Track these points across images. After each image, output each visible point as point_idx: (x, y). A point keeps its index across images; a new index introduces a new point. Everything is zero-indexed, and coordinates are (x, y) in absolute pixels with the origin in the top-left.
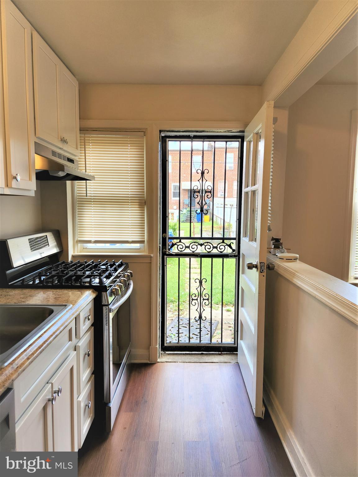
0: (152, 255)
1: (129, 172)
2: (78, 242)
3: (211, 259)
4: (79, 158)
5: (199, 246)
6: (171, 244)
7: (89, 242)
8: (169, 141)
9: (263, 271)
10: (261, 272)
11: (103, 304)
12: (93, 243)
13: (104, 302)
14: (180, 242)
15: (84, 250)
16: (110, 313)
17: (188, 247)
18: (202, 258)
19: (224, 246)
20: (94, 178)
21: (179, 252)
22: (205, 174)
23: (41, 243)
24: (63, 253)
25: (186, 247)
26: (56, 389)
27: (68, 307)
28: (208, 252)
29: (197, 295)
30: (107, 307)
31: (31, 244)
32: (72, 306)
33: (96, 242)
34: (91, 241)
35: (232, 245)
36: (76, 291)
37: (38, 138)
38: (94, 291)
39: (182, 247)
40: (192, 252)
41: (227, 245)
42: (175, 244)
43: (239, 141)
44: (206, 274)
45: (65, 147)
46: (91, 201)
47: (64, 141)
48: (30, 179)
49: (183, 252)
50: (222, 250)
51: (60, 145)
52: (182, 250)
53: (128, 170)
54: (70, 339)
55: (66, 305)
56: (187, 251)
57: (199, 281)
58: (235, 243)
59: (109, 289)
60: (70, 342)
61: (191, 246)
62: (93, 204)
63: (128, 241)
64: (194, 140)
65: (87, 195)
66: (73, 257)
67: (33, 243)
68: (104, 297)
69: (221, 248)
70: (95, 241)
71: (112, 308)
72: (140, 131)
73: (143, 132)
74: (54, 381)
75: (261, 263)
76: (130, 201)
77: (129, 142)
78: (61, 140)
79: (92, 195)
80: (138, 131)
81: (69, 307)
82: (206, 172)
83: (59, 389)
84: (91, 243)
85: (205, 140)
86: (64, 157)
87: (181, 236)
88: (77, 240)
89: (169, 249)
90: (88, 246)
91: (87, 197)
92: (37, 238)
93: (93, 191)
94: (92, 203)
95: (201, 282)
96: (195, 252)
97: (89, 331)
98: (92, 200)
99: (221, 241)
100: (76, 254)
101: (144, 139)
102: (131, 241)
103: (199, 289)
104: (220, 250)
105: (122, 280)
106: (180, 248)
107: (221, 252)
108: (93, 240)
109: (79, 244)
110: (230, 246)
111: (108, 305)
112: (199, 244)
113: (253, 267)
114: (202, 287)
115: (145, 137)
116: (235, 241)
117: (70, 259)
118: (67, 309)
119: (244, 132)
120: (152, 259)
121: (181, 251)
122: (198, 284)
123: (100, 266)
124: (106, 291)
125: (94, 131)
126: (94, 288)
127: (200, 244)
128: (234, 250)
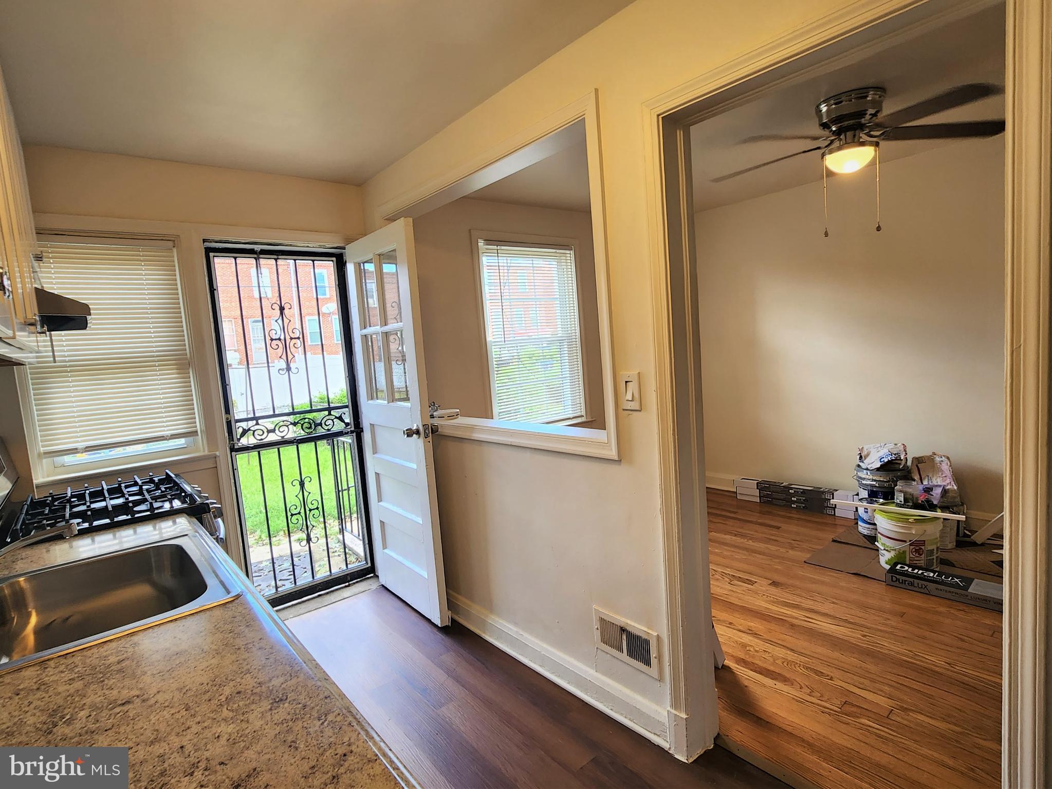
0: (217, 453)
1: (149, 311)
2: (43, 456)
3: (314, 443)
5: (291, 427)
6: (240, 430)
7: (74, 451)
8: (214, 256)
9: (427, 435)
10: (426, 438)
12: (82, 453)
14: (257, 424)
15: (58, 469)
17: (273, 431)
18: (299, 445)
19: (332, 420)
21: (258, 441)
22: (286, 311)
25: (269, 431)
28: (307, 433)
29: (298, 504)
33: (88, 449)
34: (76, 449)
35: (343, 416)
39: (261, 433)
40: (280, 438)
41: (336, 418)
42: (249, 430)
43: (333, 261)
44: (309, 468)
46: (66, 372)
49: (264, 441)
50: (330, 427)
52: (263, 437)
53: (147, 308)
56: (272, 437)
57: (300, 482)
58: (347, 414)
61: (277, 428)
62: (72, 376)
63: (163, 437)
64: (261, 256)
65: (57, 360)
66: (37, 487)
69: (327, 424)
70: (87, 447)
72: (164, 239)
73: (172, 241)
75: (424, 425)
76: (157, 364)
77: (142, 258)
79: (67, 359)
80: (160, 238)
82: (287, 307)
84: (78, 453)
85: (280, 257)
87: (257, 415)
88: (40, 453)
89: (239, 440)
90: (66, 460)
91: (55, 362)
93: (69, 351)
94: (69, 374)
95: (302, 484)
96: (285, 437)
98: (69, 369)
99: (326, 413)
100: (42, 479)
101: (173, 252)
102: (170, 435)
103: (300, 496)
104: (326, 428)
106: (258, 435)
107: (329, 430)
108: (81, 445)
109: (45, 461)
110: (340, 418)
112: (291, 424)
113: (414, 433)
114: (304, 490)
115: (175, 250)
116: (347, 409)
119: (345, 249)
120: (217, 459)
121: (262, 439)
122: (298, 487)
124: (209, 511)
125: (57, 234)
127: (293, 422)
128: (347, 424)
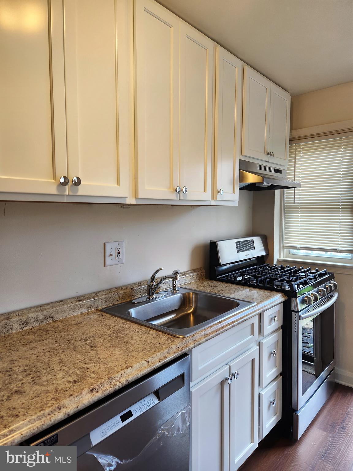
2: (284, 247)
4: (288, 168)
7: (295, 248)
11: (292, 309)
12: (298, 250)
13: (293, 308)
15: (290, 255)
16: (299, 320)
20: (300, 185)
23: (248, 245)
24: (269, 257)
26: (233, 371)
27: (252, 304)
30: (297, 314)
31: (238, 247)
32: (256, 305)
34: (297, 247)
36: (267, 292)
37: (244, 156)
38: (284, 295)
45: (271, 159)
46: (298, 208)
47: (270, 154)
48: (234, 192)
51: (266, 158)
54: (252, 333)
55: (251, 302)
59: (300, 296)
60: (252, 336)
62: (301, 211)
63: (337, 250)
65: (295, 202)
66: (279, 261)
67: (240, 246)
68: (293, 303)
70: (301, 247)
71: (302, 316)
74: (232, 364)
76: (341, 207)
77: (343, 144)
78: (267, 154)
79: (300, 202)
81: (254, 305)
83: (236, 373)
84: (297, 249)
86: (270, 168)
88: (283, 246)
90: (294, 252)
91: (294, 204)
92: (244, 241)
93: (301, 198)
97: (276, 332)
98: (300, 207)
100: (282, 258)
102: (340, 250)
105: (320, 289)
108: (299, 246)
109: (285, 250)
111: (298, 312)
117: (275, 262)
118: (251, 306)
123: (299, 272)
124: (296, 297)
125: (305, 138)
126: (284, 292)
